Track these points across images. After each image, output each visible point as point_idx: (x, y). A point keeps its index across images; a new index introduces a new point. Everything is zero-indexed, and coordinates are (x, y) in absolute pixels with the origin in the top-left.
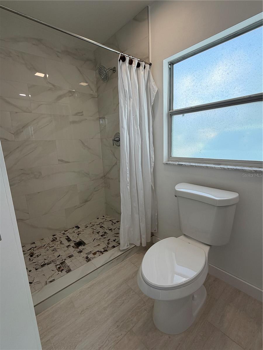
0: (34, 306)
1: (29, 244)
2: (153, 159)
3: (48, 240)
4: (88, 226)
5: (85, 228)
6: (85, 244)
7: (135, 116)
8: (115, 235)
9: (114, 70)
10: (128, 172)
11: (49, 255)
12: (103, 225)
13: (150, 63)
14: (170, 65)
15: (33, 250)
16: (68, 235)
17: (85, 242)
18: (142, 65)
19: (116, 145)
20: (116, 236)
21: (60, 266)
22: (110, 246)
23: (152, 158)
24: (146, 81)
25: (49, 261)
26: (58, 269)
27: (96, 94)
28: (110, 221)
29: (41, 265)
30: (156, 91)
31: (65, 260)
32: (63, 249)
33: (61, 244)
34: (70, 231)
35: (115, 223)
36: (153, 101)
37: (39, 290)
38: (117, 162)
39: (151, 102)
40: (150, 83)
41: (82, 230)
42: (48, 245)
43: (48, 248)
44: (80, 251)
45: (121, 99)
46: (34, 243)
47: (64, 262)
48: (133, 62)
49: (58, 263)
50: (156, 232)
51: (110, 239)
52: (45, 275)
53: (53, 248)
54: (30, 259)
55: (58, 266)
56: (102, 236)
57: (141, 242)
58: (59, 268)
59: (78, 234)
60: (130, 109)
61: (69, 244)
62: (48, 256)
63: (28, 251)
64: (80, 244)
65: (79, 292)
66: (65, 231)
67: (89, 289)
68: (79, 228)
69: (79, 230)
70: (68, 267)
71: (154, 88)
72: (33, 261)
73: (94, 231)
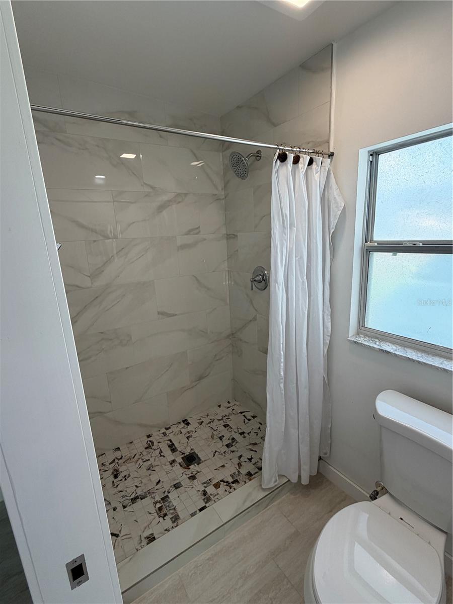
0: (122, 593)
1: (112, 451)
2: (328, 331)
3: (140, 445)
4: (202, 422)
5: (198, 425)
6: (200, 460)
7: (299, 257)
8: (250, 447)
9: (258, 156)
10: (282, 360)
11: (142, 479)
12: (228, 422)
13: (331, 153)
14: (371, 155)
15: (117, 465)
16: (171, 437)
17: (200, 456)
18: (316, 162)
19: (257, 288)
20: (252, 450)
21: (161, 505)
22: (244, 471)
23: (327, 328)
24: (322, 189)
25: (142, 491)
26: (157, 510)
27: (223, 193)
28: (241, 413)
29: (132, 499)
30: (341, 207)
31: (169, 492)
32: (164, 467)
33: (161, 456)
34: (175, 429)
35: (249, 420)
36: (334, 226)
37: (130, 557)
38: (256, 316)
39: (329, 229)
40: (330, 192)
41: (194, 430)
42: (140, 455)
43: (140, 461)
44: (192, 476)
45: (275, 231)
46: (119, 448)
47: (167, 496)
48: (301, 160)
49: (158, 498)
50: (328, 455)
51: (241, 456)
52: (138, 521)
53: (149, 463)
54: (113, 482)
55: (158, 505)
56: (228, 446)
57: (299, 473)
58: (160, 509)
59: (188, 438)
60: (291, 246)
61: (174, 458)
62: (140, 479)
63: (110, 464)
64: (191, 459)
65: (193, 567)
66: (167, 429)
67: (211, 562)
68: (188, 424)
69: (190, 428)
70: (174, 509)
71: (338, 202)
72: (119, 488)
73: (215, 433)
